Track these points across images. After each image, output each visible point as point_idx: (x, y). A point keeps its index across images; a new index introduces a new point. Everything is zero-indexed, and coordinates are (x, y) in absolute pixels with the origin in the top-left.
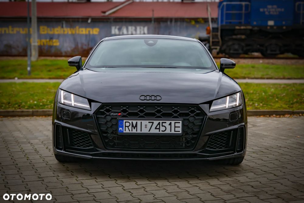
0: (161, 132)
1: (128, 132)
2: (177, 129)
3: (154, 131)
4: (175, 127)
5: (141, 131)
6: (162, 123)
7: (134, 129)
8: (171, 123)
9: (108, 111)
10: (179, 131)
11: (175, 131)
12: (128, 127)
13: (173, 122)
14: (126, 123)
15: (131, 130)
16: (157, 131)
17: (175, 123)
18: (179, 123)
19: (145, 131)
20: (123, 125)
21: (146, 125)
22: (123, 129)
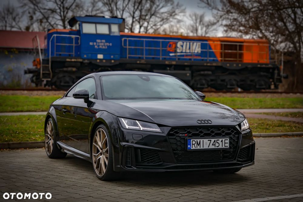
0: (216, 147)
1: (195, 148)
2: (226, 145)
3: (212, 147)
4: (225, 143)
5: (203, 147)
6: (217, 140)
7: (199, 146)
8: (222, 140)
9: (177, 133)
10: (228, 146)
11: (225, 146)
12: (194, 144)
13: (224, 140)
14: (193, 142)
15: (196, 147)
16: (213, 147)
17: (225, 140)
18: (228, 140)
19: (206, 147)
20: (191, 143)
21: (206, 143)
22: (191, 146)
